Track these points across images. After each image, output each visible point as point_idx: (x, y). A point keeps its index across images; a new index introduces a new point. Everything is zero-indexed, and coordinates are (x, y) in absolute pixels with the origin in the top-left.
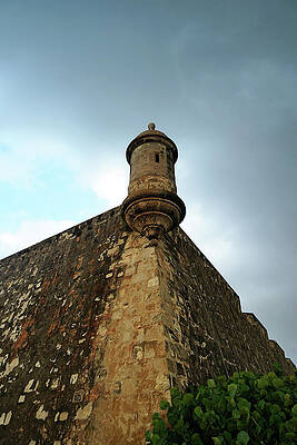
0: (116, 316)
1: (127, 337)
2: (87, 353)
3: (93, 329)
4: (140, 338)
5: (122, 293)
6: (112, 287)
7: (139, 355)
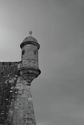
0: (16, 108)
1: (21, 115)
2: (6, 118)
3: (7, 110)
4: (27, 116)
5: (18, 100)
6: (13, 96)
7: (27, 122)
